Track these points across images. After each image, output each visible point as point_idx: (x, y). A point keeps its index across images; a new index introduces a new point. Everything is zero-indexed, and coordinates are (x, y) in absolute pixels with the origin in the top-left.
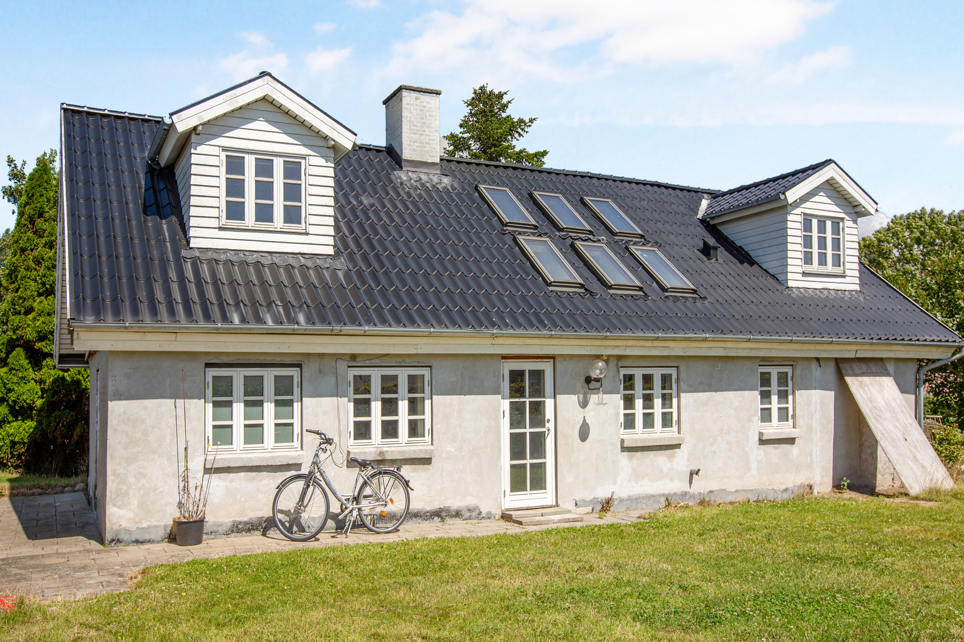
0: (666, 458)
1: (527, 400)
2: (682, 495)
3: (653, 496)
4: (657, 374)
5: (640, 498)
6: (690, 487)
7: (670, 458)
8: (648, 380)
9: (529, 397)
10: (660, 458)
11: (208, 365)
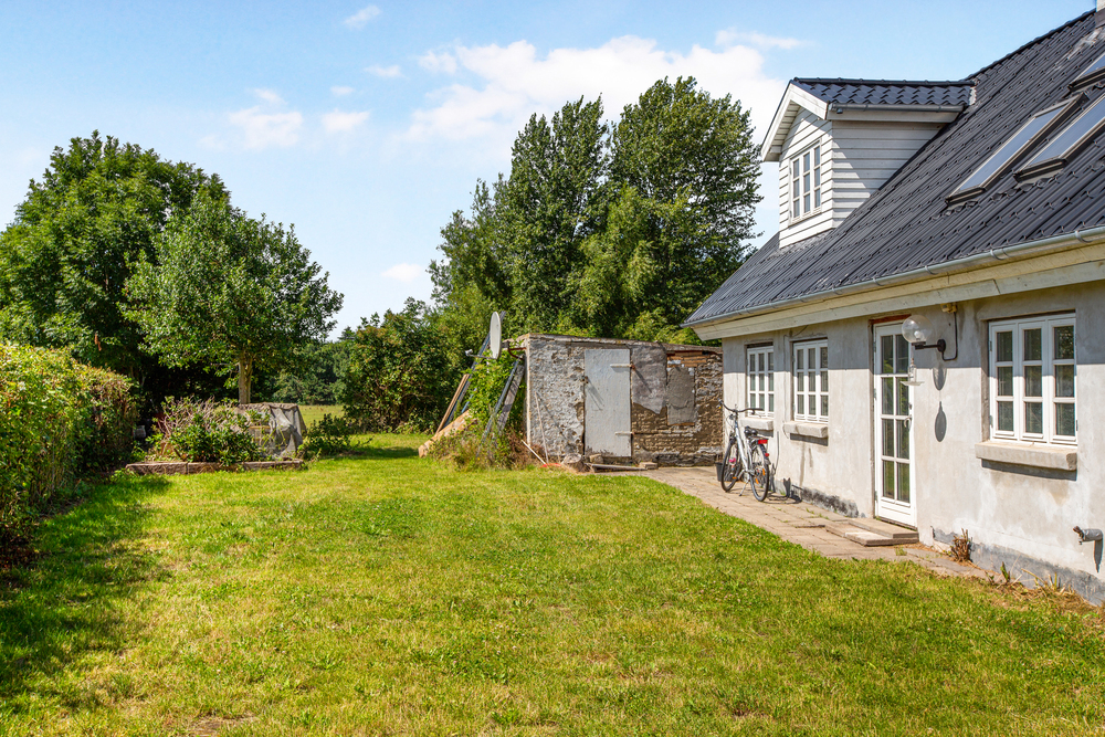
0: (1050, 495)
1: (894, 376)
2: (1083, 579)
3: (1031, 560)
4: (1047, 326)
5: (1010, 556)
6: (1098, 568)
7: (1059, 495)
8: (1033, 339)
9: (897, 372)
10: (1040, 492)
11: (749, 346)
